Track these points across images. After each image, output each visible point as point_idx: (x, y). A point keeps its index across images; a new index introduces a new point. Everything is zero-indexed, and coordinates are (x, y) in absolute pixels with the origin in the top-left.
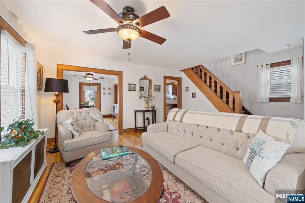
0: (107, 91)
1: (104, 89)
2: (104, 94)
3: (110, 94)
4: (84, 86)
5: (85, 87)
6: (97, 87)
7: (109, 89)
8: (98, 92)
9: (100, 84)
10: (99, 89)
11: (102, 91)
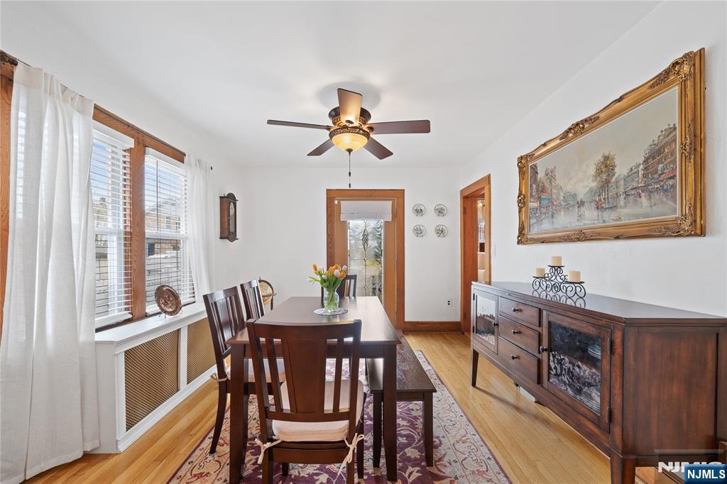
0: (430, 221)
1: (419, 212)
2: (419, 232)
3: (441, 232)
4: (342, 202)
5: (346, 206)
6: (390, 203)
7: (440, 212)
8: (396, 227)
9: (404, 190)
10: (398, 214)
11: (410, 221)
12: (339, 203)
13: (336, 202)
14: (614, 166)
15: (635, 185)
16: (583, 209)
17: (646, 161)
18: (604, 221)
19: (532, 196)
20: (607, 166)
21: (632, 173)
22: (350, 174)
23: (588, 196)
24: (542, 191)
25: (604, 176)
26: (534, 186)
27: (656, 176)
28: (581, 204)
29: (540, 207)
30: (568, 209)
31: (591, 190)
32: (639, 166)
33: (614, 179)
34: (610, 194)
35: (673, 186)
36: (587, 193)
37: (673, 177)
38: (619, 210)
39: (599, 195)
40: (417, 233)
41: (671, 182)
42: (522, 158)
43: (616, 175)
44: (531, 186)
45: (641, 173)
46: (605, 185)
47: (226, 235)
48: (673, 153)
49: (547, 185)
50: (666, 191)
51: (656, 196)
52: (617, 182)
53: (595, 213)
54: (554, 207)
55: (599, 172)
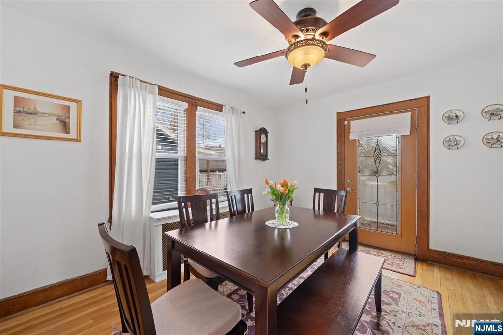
12: (349, 124)
13: (346, 123)
22: (306, 89)
40: (450, 146)
47: (258, 157)
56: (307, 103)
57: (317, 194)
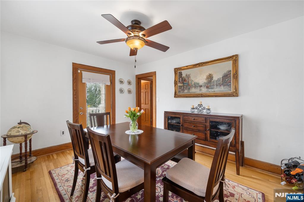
1: (121, 82)
2: (121, 91)
3: (129, 92)
6: (109, 76)
7: (129, 83)
8: (111, 88)
10: (113, 81)
11: (118, 86)
12: (81, 72)
13: (79, 71)
14: (213, 77)
15: (219, 83)
16: (201, 88)
17: (223, 77)
18: (209, 92)
19: (179, 82)
20: (210, 77)
21: (219, 80)
23: (204, 84)
24: (184, 81)
25: (209, 80)
26: (181, 79)
27: (226, 81)
28: (201, 86)
29: (184, 86)
30: (196, 87)
31: (205, 83)
32: (221, 78)
33: (213, 81)
34: (211, 85)
35: (230, 85)
36: (203, 83)
37: (230, 82)
38: (214, 89)
39: (208, 84)
40: (121, 92)
41: (230, 83)
42: (176, 68)
43: (213, 80)
44: (179, 79)
45: (221, 80)
46: (210, 82)
48: (230, 77)
49: (187, 79)
50: (228, 85)
51: (225, 87)
52: (214, 81)
53: (206, 89)
54: (190, 86)
55: (207, 78)
56: (135, 67)
57: (92, 117)
